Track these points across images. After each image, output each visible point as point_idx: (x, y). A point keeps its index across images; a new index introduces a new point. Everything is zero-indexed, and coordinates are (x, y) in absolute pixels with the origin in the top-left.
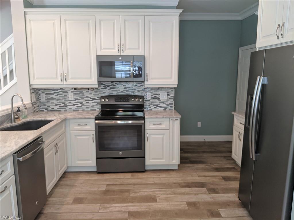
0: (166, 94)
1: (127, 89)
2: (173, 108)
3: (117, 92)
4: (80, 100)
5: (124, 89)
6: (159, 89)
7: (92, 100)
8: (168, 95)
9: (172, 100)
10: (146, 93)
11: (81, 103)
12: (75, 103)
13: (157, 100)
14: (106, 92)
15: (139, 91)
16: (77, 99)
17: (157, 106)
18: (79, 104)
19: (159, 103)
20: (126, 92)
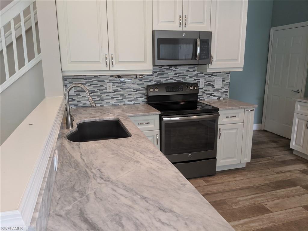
0: (222, 79)
1: (177, 75)
2: (228, 97)
3: (165, 80)
4: (120, 91)
5: (174, 75)
6: (214, 74)
7: (135, 90)
8: (223, 81)
9: (227, 87)
10: (199, 79)
11: (122, 95)
12: (114, 95)
13: (211, 88)
14: (152, 80)
15: (191, 77)
16: (117, 91)
17: (211, 95)
18: (119, 96)
19: (213, 91)
20: (176, 79)
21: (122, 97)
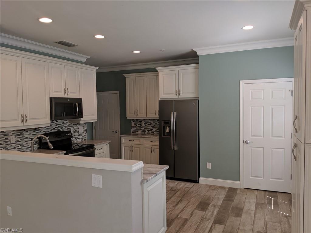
0: (82, 127)
1: (57, 126)
2: (86, 138)
3: (50, 130)
4: (20, 141)
5: (56, 126)
6: (78, 124)
7: (31, 140)
8: (83, 128)
9: (85, 132)
10: (70, 128)
11: (21, 145)
12: (16, 145)
13: (77, 134)
14: (42, 131)
15: (66, 127)
16: (18, 141)
17: (77, 138)
18: (19, 146)
19: (79, 136)
20: (57, 129)
21: (21, 146)
